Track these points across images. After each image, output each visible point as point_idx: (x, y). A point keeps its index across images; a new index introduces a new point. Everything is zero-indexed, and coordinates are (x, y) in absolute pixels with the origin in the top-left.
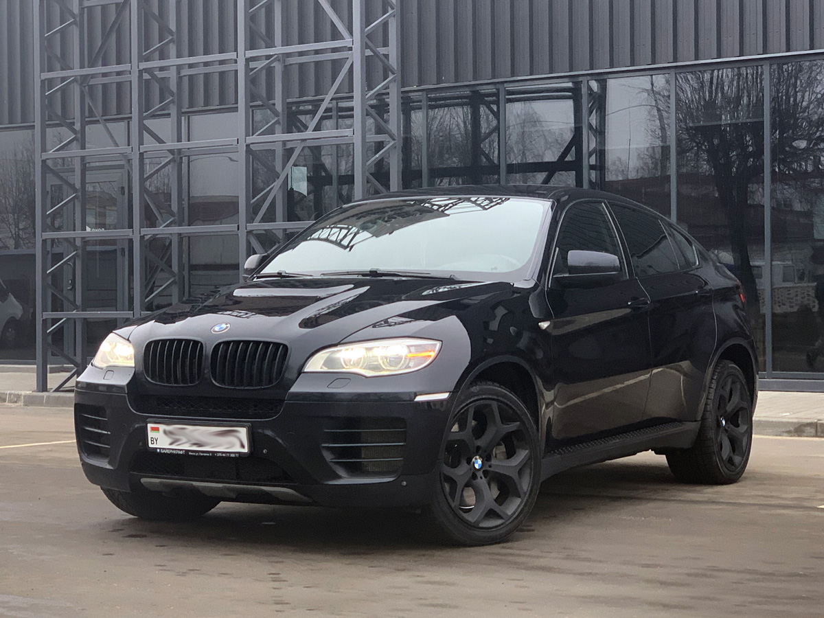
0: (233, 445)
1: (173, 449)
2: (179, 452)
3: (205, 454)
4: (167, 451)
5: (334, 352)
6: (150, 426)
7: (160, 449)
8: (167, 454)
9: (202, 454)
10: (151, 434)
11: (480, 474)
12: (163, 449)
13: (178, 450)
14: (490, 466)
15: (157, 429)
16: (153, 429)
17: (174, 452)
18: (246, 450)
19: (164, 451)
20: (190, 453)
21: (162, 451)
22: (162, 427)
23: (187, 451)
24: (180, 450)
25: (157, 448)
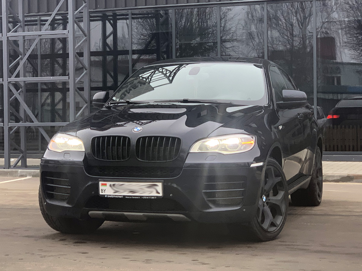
0: (151, 192)
1: (115, 195)
2: (119, 197)
3: (136, 198)
4: (112, 197)
5: (204, 142)
6: (100, 183)
7: (107, 195)
8: (111, 198)
9: (134, 198)
10: (101, 187)
11: (265, 204)
12: (109, 195)
13: (119, 195)
14: (269, 200)
15: (106, 185)
16: (102, 184)
17: (116, 197)
18: (161, 195)
19: (110, 196)
20: (126, 197)
21: (108, 196)
22: (108, 183)
23: (124, 196)
24: (120, 196)
25: (105, 195)
